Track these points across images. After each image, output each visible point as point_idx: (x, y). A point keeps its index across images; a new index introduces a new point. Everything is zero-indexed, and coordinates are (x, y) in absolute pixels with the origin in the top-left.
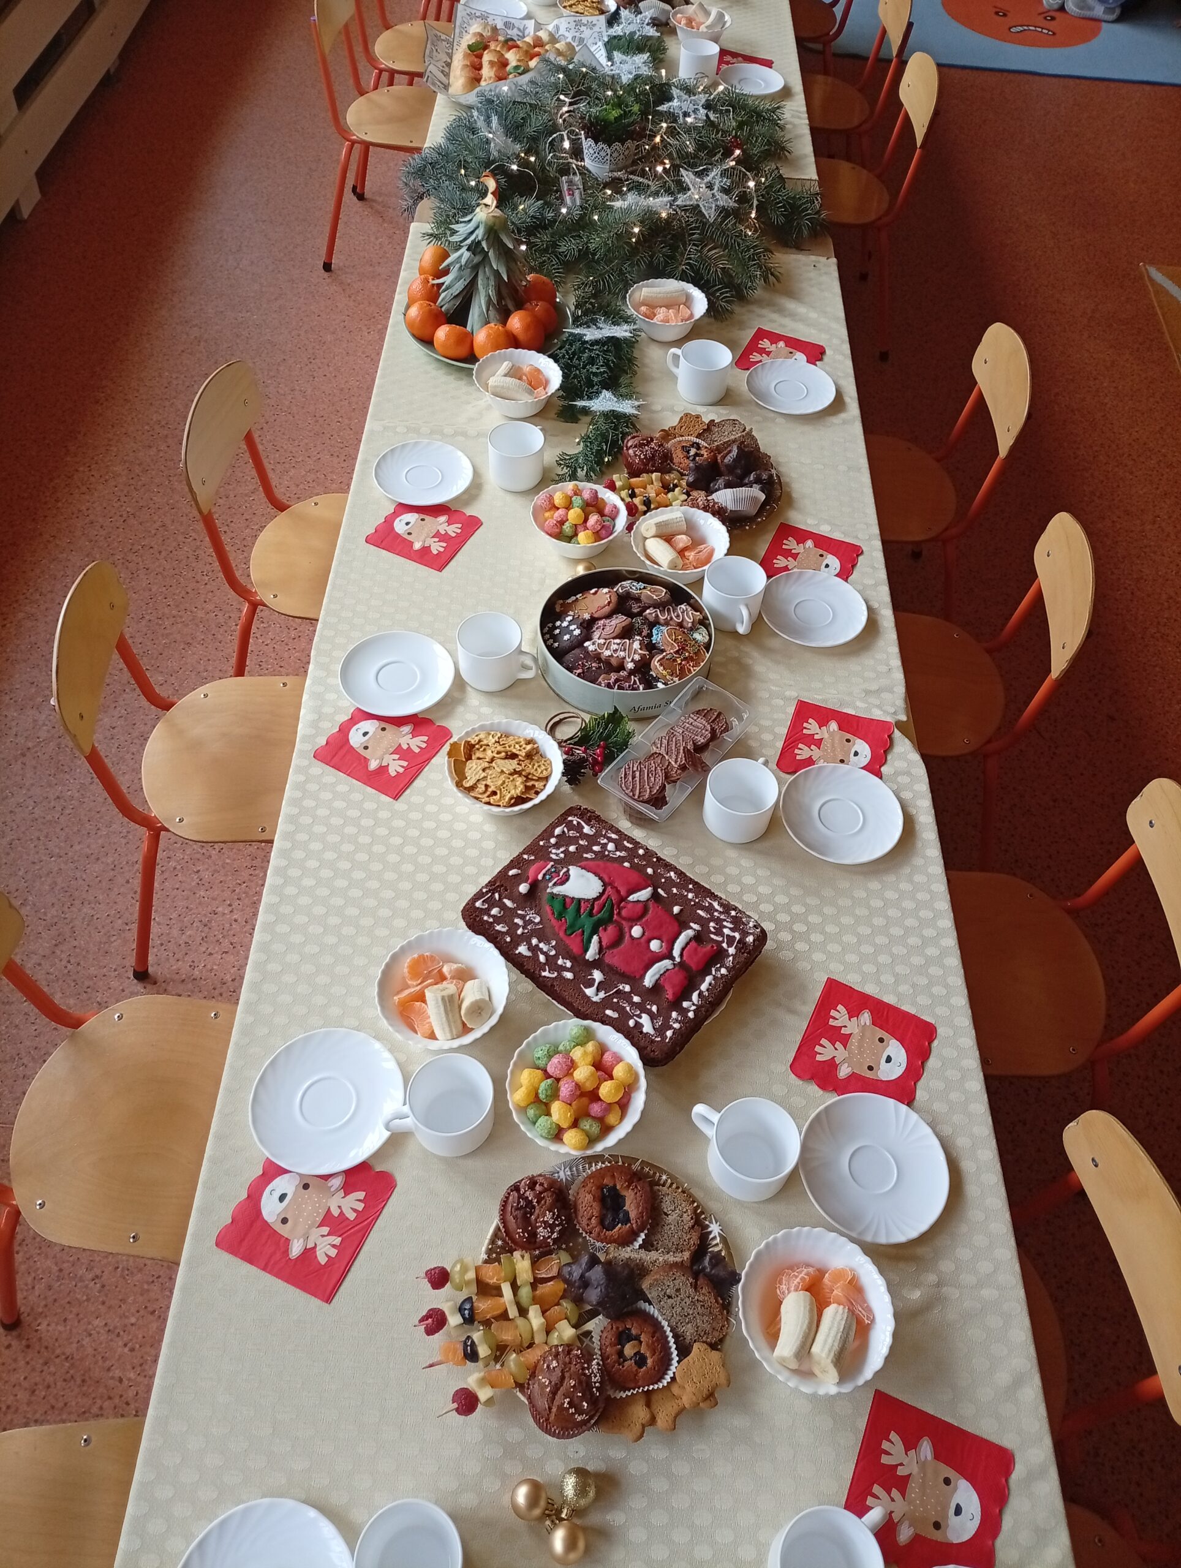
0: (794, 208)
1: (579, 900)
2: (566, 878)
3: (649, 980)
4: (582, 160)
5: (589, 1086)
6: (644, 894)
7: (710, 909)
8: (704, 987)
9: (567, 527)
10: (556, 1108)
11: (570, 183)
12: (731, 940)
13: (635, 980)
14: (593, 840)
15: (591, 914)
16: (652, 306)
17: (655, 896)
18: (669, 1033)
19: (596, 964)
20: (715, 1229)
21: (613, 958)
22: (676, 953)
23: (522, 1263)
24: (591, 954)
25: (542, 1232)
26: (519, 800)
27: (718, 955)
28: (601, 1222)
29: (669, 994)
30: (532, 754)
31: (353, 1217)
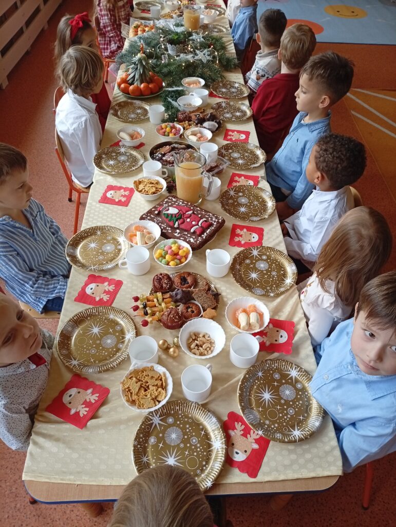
0: (228, 60)
1: (172, 214)
2: (168, 210)
3: (192, 230)
4: (168, 51)
5: (176, 252)
6: (190, 212)
7: (209, 215)
8: (208, 232)
9: (166, 133)
10: (167, 257)
11: (164, 57)
12: (215, 221)
13: (188, 231)
14: (175, 202)
15: (175, 217)
16: (189, 84)
17: (193, 213)
18: (198, 242)
19: (178, 228)
20: (212, 286)
21: (182, 226)
22: (200, 224)
23: (159, 295)
24: (176, 225)
25: (164, 285)
26: (154, 193)
27: (211, 225)
28: (181, 284)
29: (198, 233)
30: (158, 183)
31: (112, 290)
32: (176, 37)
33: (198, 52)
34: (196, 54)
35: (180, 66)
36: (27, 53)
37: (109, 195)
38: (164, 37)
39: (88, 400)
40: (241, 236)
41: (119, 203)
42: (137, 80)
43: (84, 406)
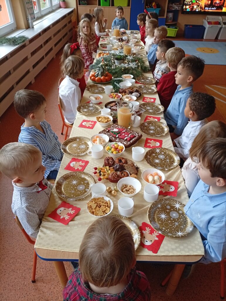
0: (145, 68)
1: (115, 132)
2: (113, 129)
3: (125, 139)
4: (115, 64)
5: (117, 147)
6: (124, 131)
7: (134, 133)
8: (133, 140)
9: (113, 97)
10: (112, 149)
11: (113, 66)
12: (137, 135)
13: (123, 139)
14: (117, 127)
15: (117, 133)
16: (126, 77)
17: (126, 131)
18: (128, 144)
19: (118, 138)
20: (135, 164)
21: (120, 137)
22: (129, 136)
23: (108, 167)
24: (117, 136)
25: (110, 162)
26: (106, 122)
27: (135, 137)
28: (119, 162)
29: (128, 140)
30: (108, 118)
31: (83, 165)
32: (119, 57)
33: (130, 63)
34: (129, 64)
35: (121, 69)
36: (45, 68)
37: (83, 124)
38: (114, 57)
39: (70, 213)
40: (151, 143)
41: (89, 127)
42: (100, 75)
43: (67, 215)
